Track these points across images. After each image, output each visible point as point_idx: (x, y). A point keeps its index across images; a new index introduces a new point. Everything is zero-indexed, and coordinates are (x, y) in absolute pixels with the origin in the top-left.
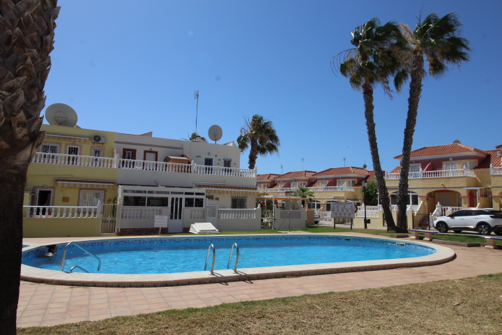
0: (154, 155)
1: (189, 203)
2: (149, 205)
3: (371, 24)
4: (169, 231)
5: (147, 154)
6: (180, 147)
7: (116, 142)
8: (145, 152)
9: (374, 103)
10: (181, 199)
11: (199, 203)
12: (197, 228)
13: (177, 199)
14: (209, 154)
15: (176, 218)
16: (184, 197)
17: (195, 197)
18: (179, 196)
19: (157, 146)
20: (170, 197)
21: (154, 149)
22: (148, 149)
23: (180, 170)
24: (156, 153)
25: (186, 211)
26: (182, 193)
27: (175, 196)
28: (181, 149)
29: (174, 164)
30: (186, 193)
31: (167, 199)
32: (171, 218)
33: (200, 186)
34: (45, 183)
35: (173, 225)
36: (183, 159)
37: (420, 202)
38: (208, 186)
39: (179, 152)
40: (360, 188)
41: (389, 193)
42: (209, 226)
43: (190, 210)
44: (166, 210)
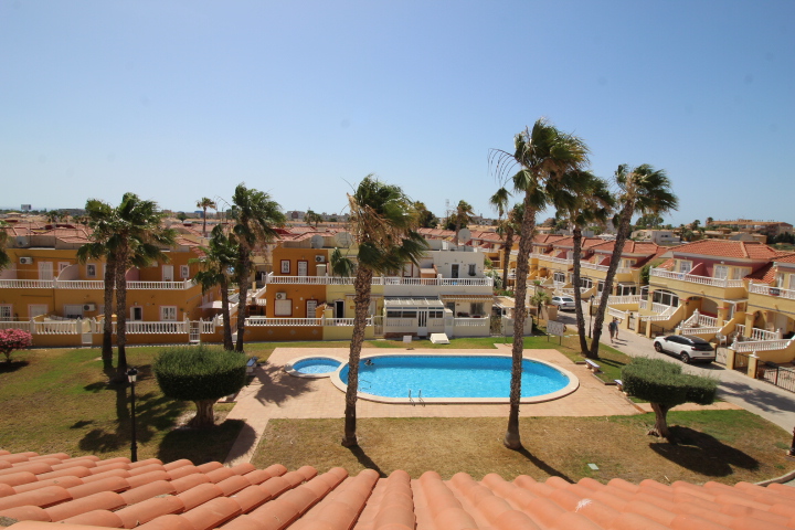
1: (432, 315)
2: (404, 317)
4: (418, 335)
10: (426, 312)
12: (435, 338)
14: (456, 261)
16: (428, 311)
17: (436, 310)
18: (424, 310)
20: (418, 311)
23: (429, 284)
25: (430, 321)
26: (426, 308)
27: (421, 310)
29: (426, 279)
32: (420, 325)
33: (444, 296)
34: (339, 297)
35: (422, 331)
36: (432, 271)
37: (680, 305)
38: (451, 296)
39: (430, 261)
40: (638, 270)
41: (651, 289)
42: (443, 337)
43: (432, 319)
44: (415, 320)
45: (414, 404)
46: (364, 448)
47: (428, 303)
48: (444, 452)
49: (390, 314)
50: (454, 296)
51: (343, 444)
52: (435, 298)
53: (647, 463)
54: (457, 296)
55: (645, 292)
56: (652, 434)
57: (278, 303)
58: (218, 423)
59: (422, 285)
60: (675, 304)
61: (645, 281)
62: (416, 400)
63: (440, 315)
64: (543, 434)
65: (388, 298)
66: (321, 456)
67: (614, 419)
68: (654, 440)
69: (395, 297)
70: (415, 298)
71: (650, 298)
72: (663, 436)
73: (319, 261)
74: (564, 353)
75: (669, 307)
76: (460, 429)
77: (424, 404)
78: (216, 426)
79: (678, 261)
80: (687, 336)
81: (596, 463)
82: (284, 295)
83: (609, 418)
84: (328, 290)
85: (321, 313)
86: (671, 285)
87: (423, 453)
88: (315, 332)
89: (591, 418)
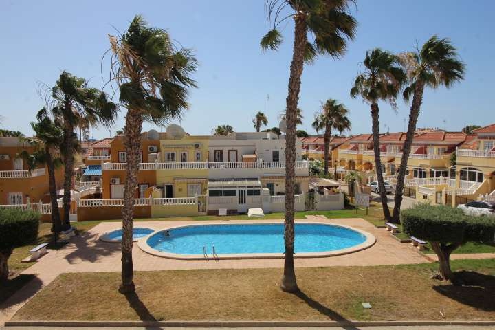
1: (250, 193)
2: (224, 195)
4: (238, 211)
6: (253, 144)
8: (229, 151)
9: (380, 120)
10: (245, 191)
12: (252, 212)
13: (242, 191)
14: (276, 148)
15: (242, 203)
16: (247, 189)
17: (254, 189)
18: (243, 189)
19: (237, 146)
20: (237, 189)
21: (235, 148)
22: (230, 148)
23: (249, 166)
24: (236, 151)
25: (249, 198)
26: (245, 187)
27: (241, 189)
28: (254, 146)
29: (247, 162)
30: (249, 187)
31: (235, 191)
32: (239, 203)
33: (263, 177)
34: (168, 181)
35: (241, 207)
36: (254, 156)
37: (484, 180)
38: (270, 177)
39: (253, 148)
40: (449, 156)
41: (458, 168)
42: (259, 211)
43: (251, 197)
44: (236, 198)
45: (208, 259)
46: (139, 294)
47: (247, 183)
48: (218, 295)
49: (213, 193)
50: (273, 177)
51: (120, 291)
52: (256, 179)
53: (424, 301)
54: (276, 177)
55: (453, 173)
56: (437, 277)
57: (113, 187)
58: (10, 278)
59: (244, 168)
60: (480, 180)
61: (454, 162)
62: (210, 256)
63: (258, 193)
64: (324, 279)
65: (212, 180)
66: (94, 301)
67: (401, 267)
68: (437, 283)
69: (218, 180)
70: (236, 180)
71: (457, 177)
72: (447, 279)
73: (152, 150)
74: (368, 220)
75: (474, 183)
76: (244, 277)
77: (218, 259)
78: (9, 280)
79: (482, 141)
80: (487, 201)
81: (370, 302)
82: (118, 181)
83: (395, 266)
84: (158, 175)
85: (149, 194)
86: (475, 163)
87: (197, 297)
88: (144, 211)
89: (377, 267)
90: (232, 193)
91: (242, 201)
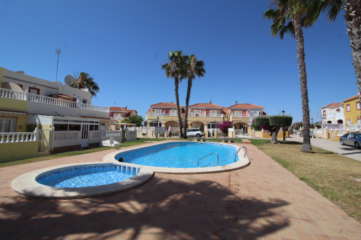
0: (36, 91)
2: (70, 130)
3: (179, 53)
4: (82, 147)
5: (31, 90)
6: (56, 88)
7: (4, 77)
8: (30, 88)
10: (88, 126)
11: (97, 127)
13: (85, 125)
14: (74, 95)
15: (85, 138)
16: (89, 124)
17: (94, 124)
18: (86, 124)
19: (40, 85)
20: (82, 124)
21: (37, 87)
24: (39, 90)
25: (90, 133)
26: (88, 122)
27: (85, 124)
28: (56, 89)
29: (67, 101)
30: (91, 122)
31: (80, 125)
32: (82, 138)
35: (84, 143)
37: (163, 126)
41: (149, 121)
44: (80, 133)
90: (77, 128)
91: (85, 135)
